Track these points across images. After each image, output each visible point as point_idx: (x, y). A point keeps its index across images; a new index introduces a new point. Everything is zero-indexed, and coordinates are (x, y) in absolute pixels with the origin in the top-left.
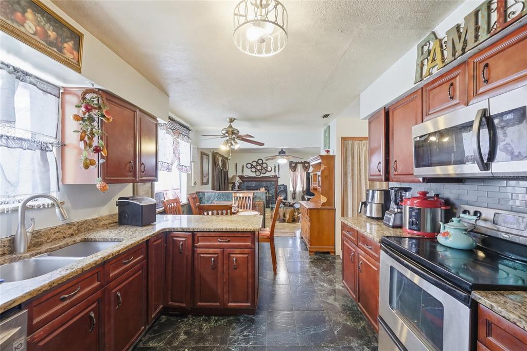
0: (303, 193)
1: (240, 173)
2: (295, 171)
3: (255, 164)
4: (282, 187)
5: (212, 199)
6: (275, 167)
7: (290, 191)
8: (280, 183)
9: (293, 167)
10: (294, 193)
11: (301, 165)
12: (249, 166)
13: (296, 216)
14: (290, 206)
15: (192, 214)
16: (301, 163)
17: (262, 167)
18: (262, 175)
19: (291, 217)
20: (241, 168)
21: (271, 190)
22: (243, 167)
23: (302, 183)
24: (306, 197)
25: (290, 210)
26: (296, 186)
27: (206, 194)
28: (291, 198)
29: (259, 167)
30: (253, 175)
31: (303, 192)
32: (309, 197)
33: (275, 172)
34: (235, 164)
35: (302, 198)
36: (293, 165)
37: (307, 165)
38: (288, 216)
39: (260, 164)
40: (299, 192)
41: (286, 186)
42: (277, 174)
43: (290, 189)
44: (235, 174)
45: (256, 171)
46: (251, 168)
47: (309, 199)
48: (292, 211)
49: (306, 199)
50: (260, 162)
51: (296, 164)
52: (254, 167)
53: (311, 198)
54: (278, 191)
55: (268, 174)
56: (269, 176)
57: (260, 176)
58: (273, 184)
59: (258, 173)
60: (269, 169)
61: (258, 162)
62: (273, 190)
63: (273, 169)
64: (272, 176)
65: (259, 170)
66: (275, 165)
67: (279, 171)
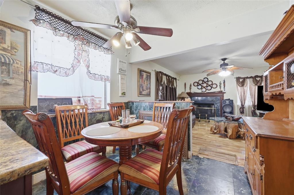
0: (254, 108)
1: (188, 90)
2: (243, 85)
3: (201, 82)
4: (227, 102)
5: (139, 108)
6: (220, 84)
7: (238, 106)
8: (225, 98)
9: (241, 82)
10: (243, 107)
11: (251, 79)
12: (196, 84)
13: (242, 133)
14: (234, 120)
15: (111, 121)
16: (251, 77)
17: (207, 84)
18: (207, 91)
19: (234, 133)
20: (189, 86)
21: (216, 104)
22: (191, 86)
23: (252, 98)
24: (258, 112)
25: (233, 124)
26: (245, 101)
27: (134, 103)
28: (239, 112)
29: (205, 85)
30: (200, 91)
31: (254, 106)
32: (262, 112)
33: (220, 88)
34: (184, 84)
35: (252, 113)
36: (241, 80)
37: (258, 79)
38: (230, 132)
39: (205, 82)
40: (249, 107)
41: (232, 101)
42: (222, 89)
43: (238, 103)
44: (184, 91)
45: (201, 88)
46: (198, 86)
47: (261, 115)
48: (235, 126)
49: (258, 114)
50: (206, 80)
51: (244, 79)
52: (200, 85)
53: (265, 113)
54: (223, 105)
55: (213, 90)
56: (214, 92)
57: (205, 92)
58: (218, 99)
59: (204, 90)
60: (214, 86)
61: (203, 80)
62: (218, 104)
63: (218, 85)
64: (218, 92)
65: (204, 87)
66: (220, 82)
67: (224, 87)
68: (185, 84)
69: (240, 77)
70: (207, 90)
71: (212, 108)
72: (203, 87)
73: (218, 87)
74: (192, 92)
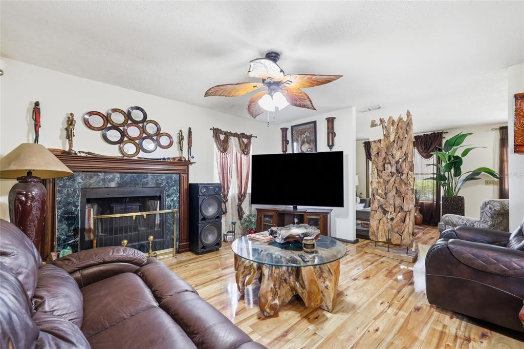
1: (54, 143)
2: (225, 149)
3: (118, 119)
4: (211, 188)
9: (222, 142)
10: (225, 200)
12: (98, 122)
16: (236, 135)
17: (142, 130)
18: (142, 155)
21: (169, 196)
23: (237, 178)
26: (228, 185)
29: (132, 131)
30: (113, 152)
36: (221, 138)
37: (245, 141)
39: (135, 124)
40: (233, 198)
44: (28, 141)
45: (121, 142)
46: (104, 129)
50: (137, 115)
51: (228, 135)
52: (115, 127)
55: (160, 154)
56: (164, 159)
57: (135, 158)
58: (175, 181)
59: (130, 149)
60: (164, 141)
61: (129, 113)
62: (173, 196)
63: (175, 140)
64: (174, 159)
65: (132, 140)
66: (181, 131)
67: (190, 148)
68: (36, 110)
69: (219, 128)
70: (141, 152)
71: (154, 212)
72: (126, 139)
73: (175, 146)
74: (76, 149)
